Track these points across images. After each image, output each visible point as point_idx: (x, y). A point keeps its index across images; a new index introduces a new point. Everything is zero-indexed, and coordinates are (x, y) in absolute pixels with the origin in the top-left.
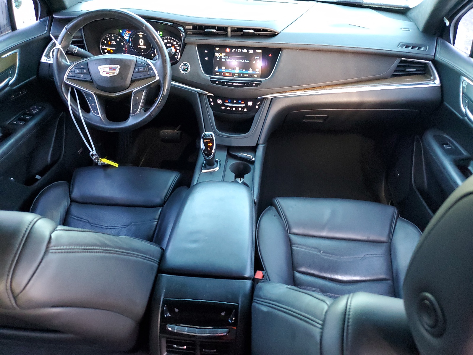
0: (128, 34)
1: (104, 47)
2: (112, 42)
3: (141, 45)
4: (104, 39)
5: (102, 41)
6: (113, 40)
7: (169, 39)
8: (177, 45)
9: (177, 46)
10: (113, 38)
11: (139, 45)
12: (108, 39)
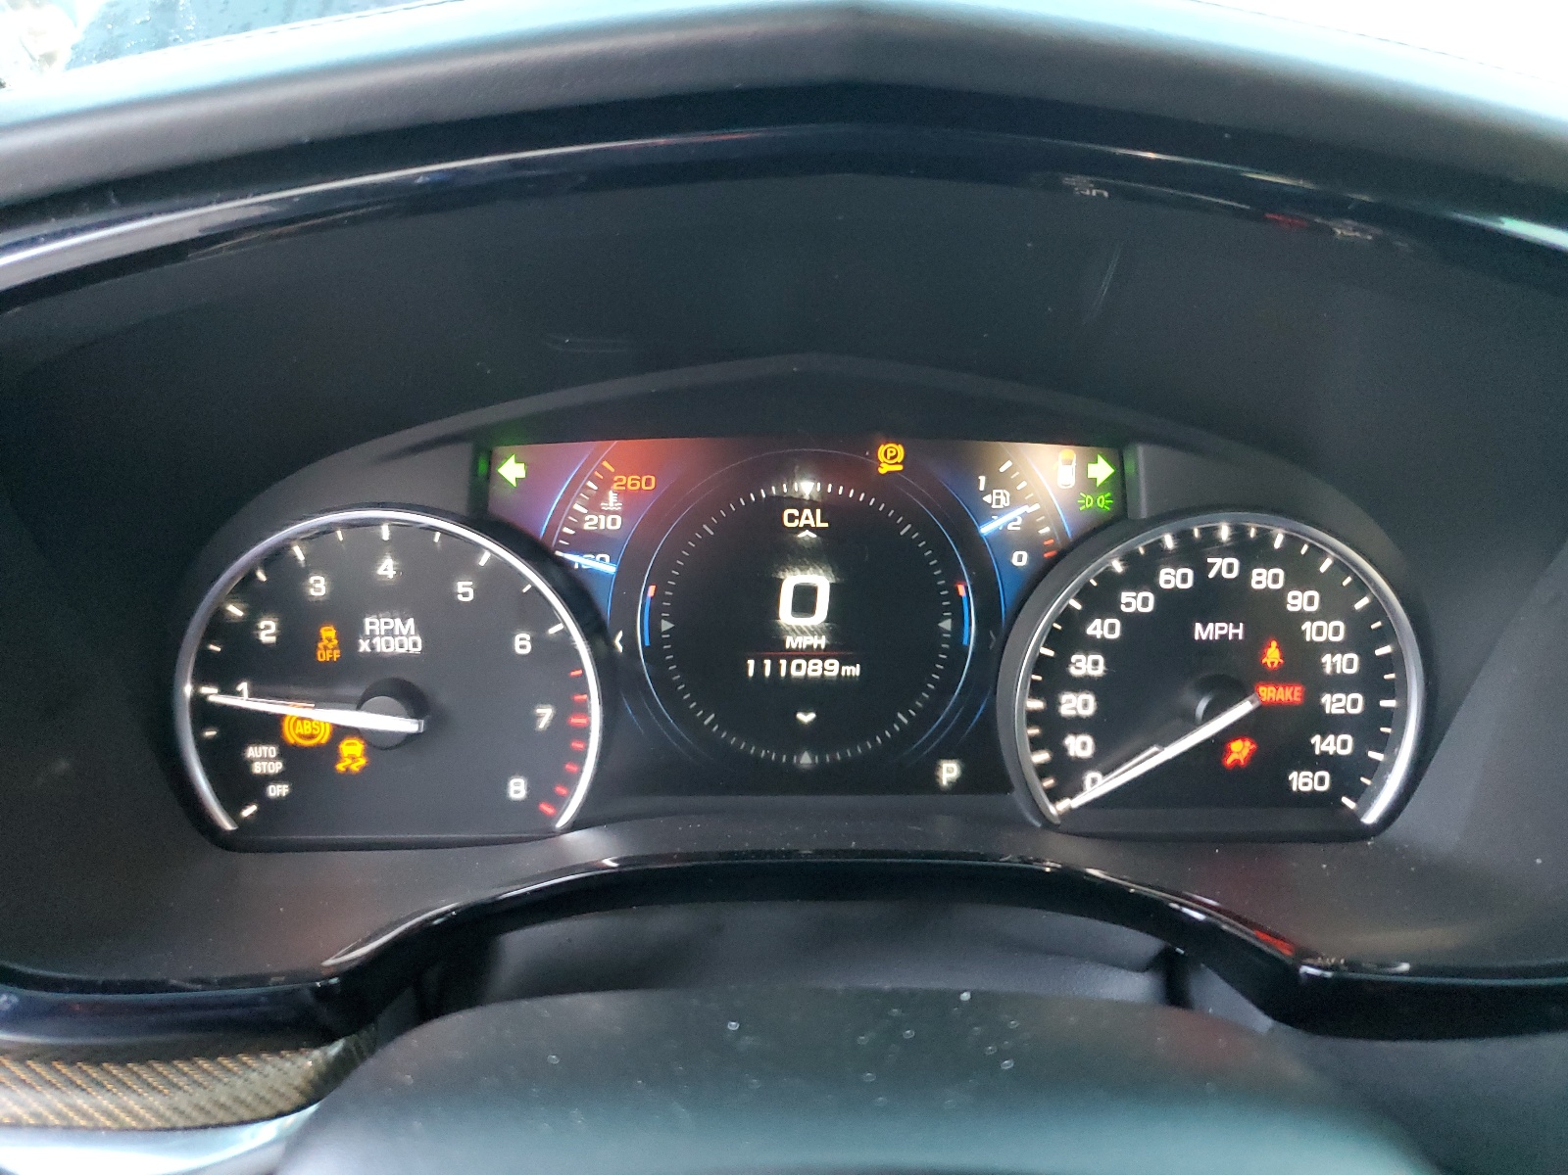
0: (612, 501)
1: (243, 699)
2: (373, 624)
3: (791, 642)
4: (245, 587)
5: (219, 628)
6: (389, 600)
7: (1224, 551)
8: (1333, 630)
9: (1328, 634)
10: (387, 568)
11: (772, 642)
12: (318, 587)
